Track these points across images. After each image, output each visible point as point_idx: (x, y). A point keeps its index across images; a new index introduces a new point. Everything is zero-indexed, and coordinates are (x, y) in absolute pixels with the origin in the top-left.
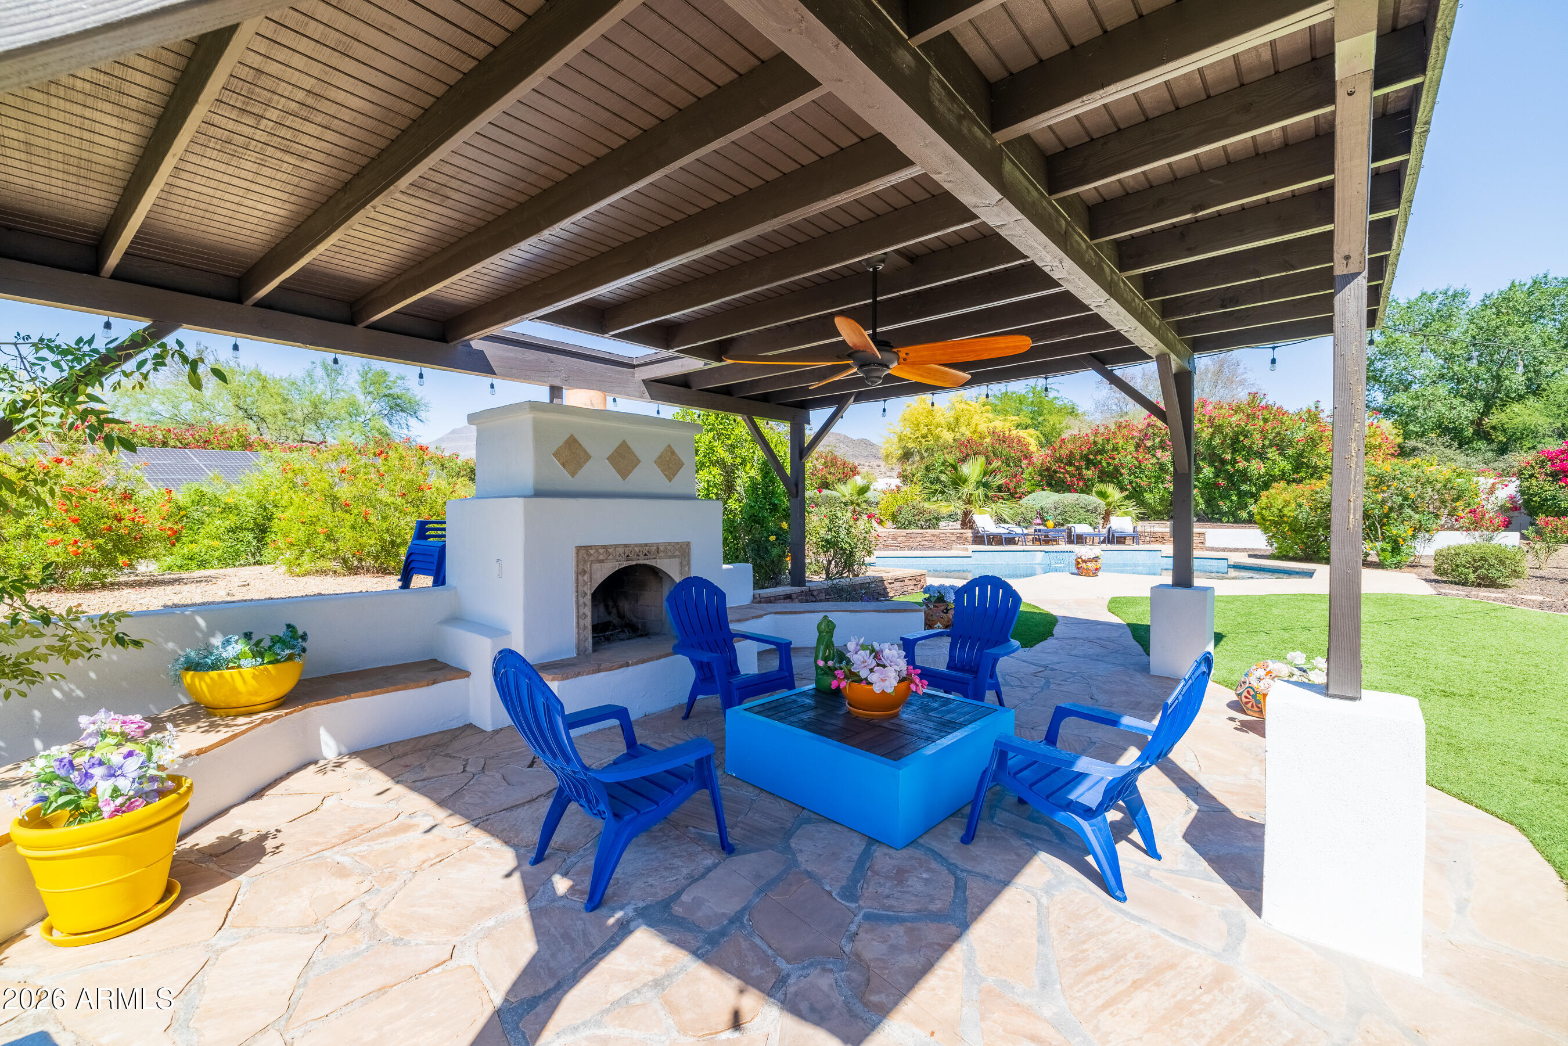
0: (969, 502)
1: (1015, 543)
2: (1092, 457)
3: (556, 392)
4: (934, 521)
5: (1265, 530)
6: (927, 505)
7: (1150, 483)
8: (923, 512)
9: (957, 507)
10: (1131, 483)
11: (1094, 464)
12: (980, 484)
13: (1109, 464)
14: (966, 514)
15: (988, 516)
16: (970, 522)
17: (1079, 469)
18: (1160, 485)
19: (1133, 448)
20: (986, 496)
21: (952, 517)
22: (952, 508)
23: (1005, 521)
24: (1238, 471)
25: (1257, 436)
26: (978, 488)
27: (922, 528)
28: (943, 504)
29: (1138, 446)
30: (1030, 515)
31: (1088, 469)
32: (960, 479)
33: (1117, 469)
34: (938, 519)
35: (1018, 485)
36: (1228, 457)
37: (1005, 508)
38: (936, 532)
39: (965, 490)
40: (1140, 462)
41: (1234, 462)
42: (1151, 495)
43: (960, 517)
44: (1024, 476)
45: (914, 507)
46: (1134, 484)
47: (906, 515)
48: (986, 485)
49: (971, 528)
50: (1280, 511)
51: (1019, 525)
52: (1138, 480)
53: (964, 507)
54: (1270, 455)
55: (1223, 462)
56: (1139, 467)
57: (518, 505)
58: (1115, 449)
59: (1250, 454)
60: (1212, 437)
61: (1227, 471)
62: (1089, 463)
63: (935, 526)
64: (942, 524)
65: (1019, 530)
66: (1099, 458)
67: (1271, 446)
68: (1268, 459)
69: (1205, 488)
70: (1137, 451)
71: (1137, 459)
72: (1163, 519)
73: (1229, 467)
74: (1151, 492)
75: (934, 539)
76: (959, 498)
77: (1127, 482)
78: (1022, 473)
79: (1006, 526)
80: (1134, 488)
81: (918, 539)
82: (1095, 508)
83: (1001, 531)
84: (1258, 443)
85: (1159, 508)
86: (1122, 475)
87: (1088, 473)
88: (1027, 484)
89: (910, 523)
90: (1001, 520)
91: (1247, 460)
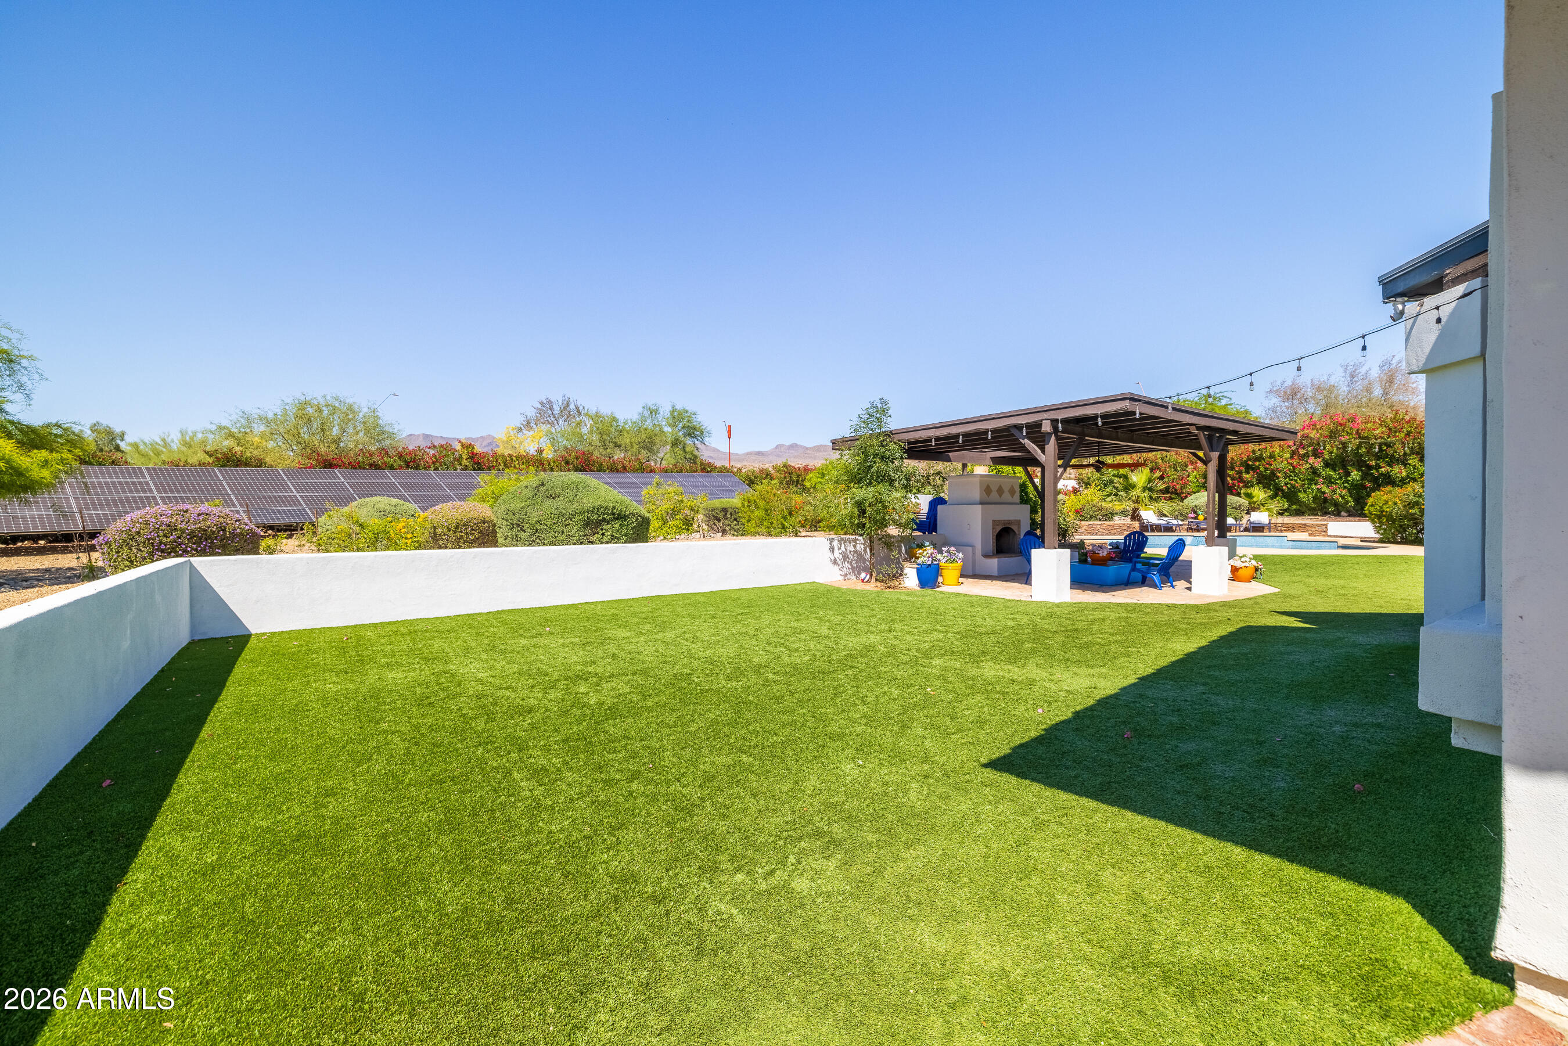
0: (1137, 502)
1: (1173, 531)
2: (1250, 463)
3: (965, 466)
4: (1110, 515)
5: (1373, 522)
6: (1104, 504)
7: (1304, 484)
8: (1101, 509)
9: (1129, 506)
10: (1286, 484)
11: (1253, 469)
12: (1144, 489)
13: (1266, 469)
14: (1135, 510)
15: (1151, 512)
16: (1138, 515)
17: (1240, 473)
18: (1313, 487)
19: (1288, 456)
20: (1151, 497)
21: (1123, 513)
22: (1124, 506)
23: (1166, 516)
24: (1382, 474)
25: (1398, 446)
26: (1144, 492)
27: (1100, 520)
28: (1117, 503)
29: (1293, 454)
30: (1186, 511)
31: (1248, 473)
32: (1130, 485)
33: (1273, 473)
34: (1112, 514)
35: (1184, 486)
36: (1373, 463)
37: (1165, 506)
38: (1111, 523)
39: (1134, 493)
40: (1294, 467)
41: (1378, 467)
42: (1304, 495)
43: (1130, 514)
44: (1190, 479)
45: (1094, 506)
46: (1289, 486)
47: (1088, 511)
48: (1150, 489)
49: (1139, 520)
50: (1381, 507)
51: (1176, 518)
52: (1293, 482)
53: (1133, 505)
54: (1410, 462)
55: (1369, 467)
56: (1294, 472)
57: (979, 508)
58: (1272, 456)
59: (1393, 461)
60: (1359, 447)
61: (1372, 474)
62: (1248, 468)
63: (1111, 519)
64: (1116, 518)
65: (1175, 522)
66: (1257, 464)
67: (1412, 453)
68: (1410, 465)
69: (1354, 489)
70: (1292, 457)
71: (1292, 464)
72: (1317, 515)
73: (1374, 471)
74: (1305, 492)
75: (1110, 528)
76: (1130, 499)
77: (1282, 484)
78: (1189, 476)
79: (1165, 519)
80: (1288, 488)
81: (1098, 528)
82: (1240, 506)
83: (1161, 522)
84: (1399, 450)
85: (1313, 505)
86: (1278, 478)
87: (1247, 477)
88: (1193, 485)
89: (1091, 517)
90: (1162, 515)
91: (1390, 465)
